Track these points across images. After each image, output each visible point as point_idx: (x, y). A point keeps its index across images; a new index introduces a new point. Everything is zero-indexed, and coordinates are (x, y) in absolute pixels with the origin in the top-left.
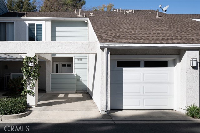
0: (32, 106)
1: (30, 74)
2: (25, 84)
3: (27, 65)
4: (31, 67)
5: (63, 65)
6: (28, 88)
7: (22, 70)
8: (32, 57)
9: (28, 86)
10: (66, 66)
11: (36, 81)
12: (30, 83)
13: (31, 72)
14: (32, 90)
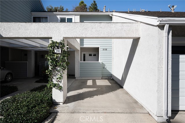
0: (59, 102)
1: (56, 64)
2: (51, 75)
3: (52, 52)
4: (58, 54)
5: (89, 54)
6: (55, 81)
7: (47, 58)
8: (58, 41)
9: (54, 77)
10: (91, 56)
11: (64, 72)
12: (56, 74)
13: (58, 60)
14: (59, 83)
